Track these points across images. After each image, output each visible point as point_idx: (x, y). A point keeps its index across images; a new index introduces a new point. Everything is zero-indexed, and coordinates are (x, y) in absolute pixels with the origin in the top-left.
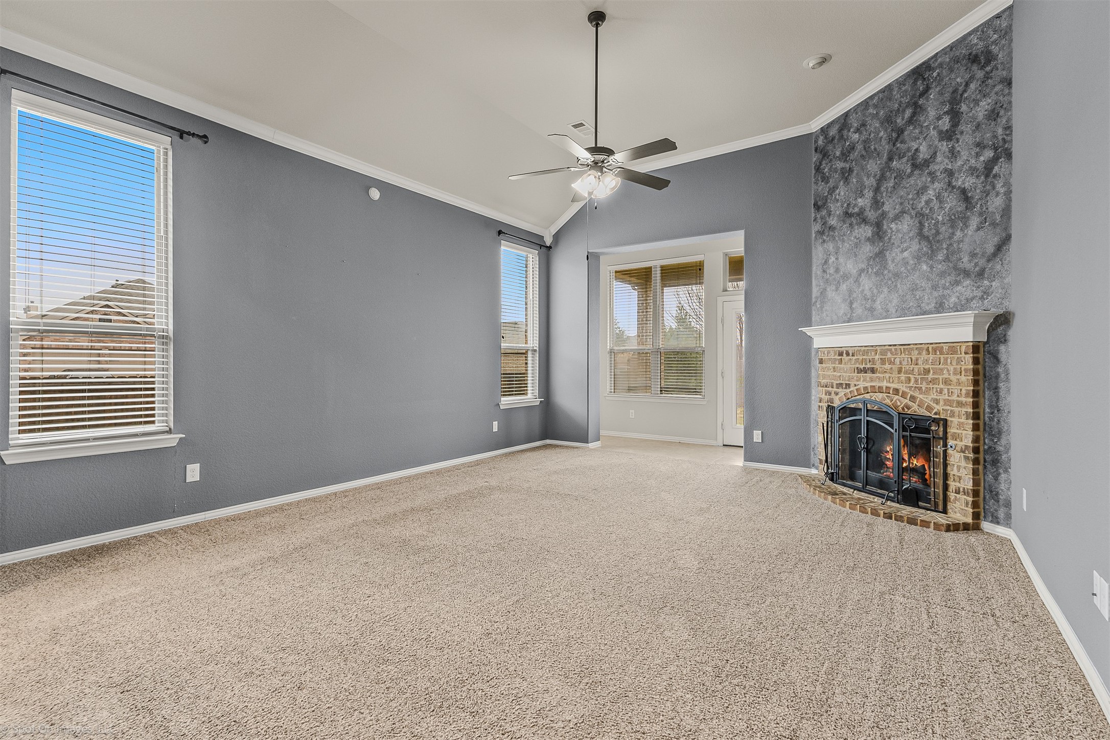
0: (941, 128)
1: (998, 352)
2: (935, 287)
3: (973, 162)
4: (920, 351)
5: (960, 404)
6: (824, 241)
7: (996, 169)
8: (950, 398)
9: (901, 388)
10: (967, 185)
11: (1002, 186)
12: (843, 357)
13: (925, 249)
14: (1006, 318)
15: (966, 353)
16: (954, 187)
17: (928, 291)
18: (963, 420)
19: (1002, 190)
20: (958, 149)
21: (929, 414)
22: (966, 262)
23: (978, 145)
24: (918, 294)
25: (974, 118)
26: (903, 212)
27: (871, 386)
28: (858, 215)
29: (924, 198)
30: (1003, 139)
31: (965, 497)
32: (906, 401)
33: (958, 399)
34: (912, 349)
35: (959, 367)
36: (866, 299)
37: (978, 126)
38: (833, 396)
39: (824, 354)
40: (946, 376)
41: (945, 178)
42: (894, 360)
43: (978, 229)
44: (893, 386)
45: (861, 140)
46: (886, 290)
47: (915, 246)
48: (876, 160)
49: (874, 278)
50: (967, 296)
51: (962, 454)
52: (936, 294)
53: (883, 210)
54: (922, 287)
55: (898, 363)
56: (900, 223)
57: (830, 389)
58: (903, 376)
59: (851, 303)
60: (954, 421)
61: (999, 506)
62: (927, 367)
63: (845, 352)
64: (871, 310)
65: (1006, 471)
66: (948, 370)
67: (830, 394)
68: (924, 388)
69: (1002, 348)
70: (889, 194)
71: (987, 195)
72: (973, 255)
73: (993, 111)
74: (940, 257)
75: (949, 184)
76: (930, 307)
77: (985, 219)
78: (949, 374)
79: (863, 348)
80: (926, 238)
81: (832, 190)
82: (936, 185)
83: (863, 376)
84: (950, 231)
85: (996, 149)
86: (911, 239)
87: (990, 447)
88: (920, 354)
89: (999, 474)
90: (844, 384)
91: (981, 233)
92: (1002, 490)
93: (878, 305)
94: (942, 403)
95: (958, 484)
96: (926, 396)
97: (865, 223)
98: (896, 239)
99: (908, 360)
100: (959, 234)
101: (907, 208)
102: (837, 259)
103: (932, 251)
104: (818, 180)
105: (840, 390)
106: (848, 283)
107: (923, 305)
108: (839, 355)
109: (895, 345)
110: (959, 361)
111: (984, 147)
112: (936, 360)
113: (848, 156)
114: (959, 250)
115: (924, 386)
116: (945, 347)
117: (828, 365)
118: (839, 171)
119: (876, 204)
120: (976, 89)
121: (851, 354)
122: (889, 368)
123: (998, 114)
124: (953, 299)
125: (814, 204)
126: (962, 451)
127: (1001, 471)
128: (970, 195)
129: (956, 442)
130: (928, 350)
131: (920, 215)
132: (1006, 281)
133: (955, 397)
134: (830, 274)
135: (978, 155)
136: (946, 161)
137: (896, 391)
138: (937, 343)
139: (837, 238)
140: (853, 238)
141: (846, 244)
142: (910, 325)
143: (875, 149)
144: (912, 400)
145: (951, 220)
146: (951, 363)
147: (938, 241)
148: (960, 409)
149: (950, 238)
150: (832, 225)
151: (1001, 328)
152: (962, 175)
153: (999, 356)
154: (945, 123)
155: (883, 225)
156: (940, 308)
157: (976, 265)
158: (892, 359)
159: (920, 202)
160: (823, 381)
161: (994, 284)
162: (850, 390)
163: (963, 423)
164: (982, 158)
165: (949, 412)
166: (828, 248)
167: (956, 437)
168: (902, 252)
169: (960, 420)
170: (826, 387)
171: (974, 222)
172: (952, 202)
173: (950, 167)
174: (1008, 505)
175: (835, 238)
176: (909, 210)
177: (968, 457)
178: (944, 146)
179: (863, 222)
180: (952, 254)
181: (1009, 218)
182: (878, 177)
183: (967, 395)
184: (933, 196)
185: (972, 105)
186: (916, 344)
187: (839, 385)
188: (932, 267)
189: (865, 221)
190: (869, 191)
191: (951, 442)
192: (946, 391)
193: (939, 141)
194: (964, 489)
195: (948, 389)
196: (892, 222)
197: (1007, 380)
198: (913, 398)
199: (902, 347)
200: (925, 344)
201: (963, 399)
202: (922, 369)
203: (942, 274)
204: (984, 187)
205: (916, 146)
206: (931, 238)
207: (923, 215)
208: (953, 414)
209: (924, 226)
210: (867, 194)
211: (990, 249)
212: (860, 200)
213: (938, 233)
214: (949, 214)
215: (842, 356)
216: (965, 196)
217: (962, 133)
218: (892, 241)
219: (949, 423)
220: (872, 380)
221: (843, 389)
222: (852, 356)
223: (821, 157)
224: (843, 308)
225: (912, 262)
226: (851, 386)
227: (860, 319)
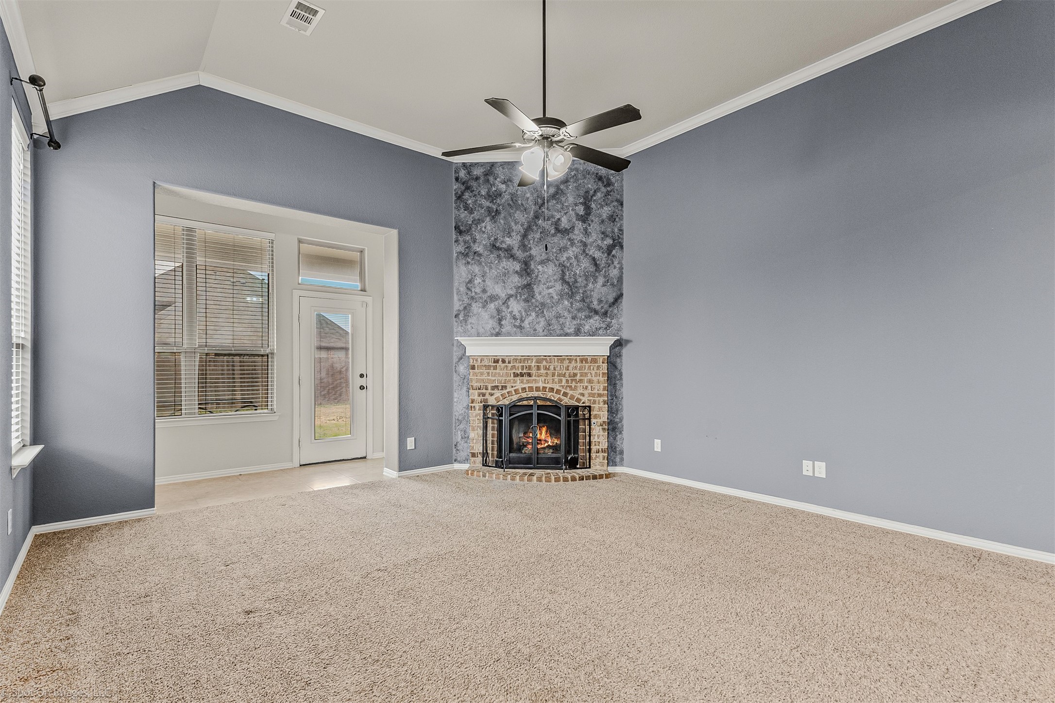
0: (578, 212)
1: (616, 362)
2: (574, 318)
3: (600, 242)
4: (570, 361)
5: (600, 395)
6: (468, 263)
7: (614, 252)
8: (592, 392)
9: (555, 387)
10: (596, 256)
11: (618, 264)
12: (498, 365)
13: (566, 290)
14: (620, 343)
15: (603, 363)
16: (587, 254)
17: (569, 319)
18: (601, 405)
19: (618, 266)
20: (590, 230)
21: (578, 404)
22: (595, 305)
23: (603, 233)
24: (562, 320)
25: (600, 216)
26: (548, 260)
27: (529, 387)
28: (506, 250)
29: (565, 255)
30: (618, 236)
31: (603, 454)
32: (559, 396)
33: (598, 392)
34: (564, 359)
35: (598, 371)
36: (515, 318)
37: (603, 221)
38: (487, 396)
39: (477, 361)
40: (589, 377)
41: (581, 246)
42: (549, 367)
43: (604, 286)
44: (548, 386)
45: (508, 191)
46: (533, 314)
47: (558, 286)
48: (524, 213)
49: (522, 304)
50: (596, 326)
51: (601, 427)
52: (575, 322)
53: (530, 253)
54: (564, 316)
55: (552, 369)
56: (545, 267)
57: (484, 391)
58: (556, 379)
59: (500, 320)
60: (595, 407)
61: (616, 455)
62: (575, 372)
63: (501, 360)
64: (521, 327)
65: (621, 433)
66: (591, 374)
67: (484, 395)
68: (573, 387)
69: (618, 360)
70: (535, 243)
71: (609, 266)
72: (600, 301)
73: (612, 216)
74: (578, 298)
75: (584, 251)
76: (571, 330)
77: (608, 280)
78: (592, 377)
79: (520, 358)
80: (568, 283)
81: (477, 222)
82: (574, 249)
83: (519, 379)
84: (585, 282)
85: (614, 240)
86: (555, 281)
87: (611, 420)
88: (570, 362)
89: (616, 436)
90: (501, 387)
91: (605, 288)
92: (618, 445)
93: (526, 324)
94: (586, 395)
95: (598, 447)
96: (575, 392)
97: (514, 259)
98: (542, 278)
99: (560, 367)
100: (590, 285)
101: (552, 258)
102: (484, 281)
103: (572, 293)
104: (460, 207)
105: (496, 391)
106: (496, 303)
107: (565, 329)
108: (494, 362)
109: (550, 356)
110: (598, 367)
111: (607, 236)
112: (583, 367)
113: (495, 199)
114: (591, 296)
115: (573, 385)
116: (589, 359)
117: (481, 371)
118: (485, 208)
119: (524, 247)
120: (601, 198)
121: (507, 362)
122: (544, 373)
123: (615, 219)
124: (587, 327)
125: (455, 227)
126: (601, 425)
127: (618, 434)
128: (598, 262)
129: (597, 420)
130: (576, 360)
131: (562, 265)
132: (620, 320)
133: (596, 391)
134: (476, 293)
135: (603, 239)
136: (582, 235)
137: (552, 390)
138: (583, 356)
139: (483, 264)
140: (501, 268)
141: (493, 271)
142: (558, 342)
143: (522, 204)
144: (564, 395)
145: (585, 275)
146: (593, 369)
147: (576, 287)
148: (599, 398)
149: (585, 287)
150: (478, 251)
151: (618, 348)
152: (592, 248)
153: (617, 365)
154: (581, 210)
155: (531, 264)
156: (578, 332)
157: (602, 307)
158: (548, 366)
159: (563, 257)
160: (476, 384)
161: (613, 321)
162: (507, 391)
163: (602, 407)
164: (605, 242)
165: (592, 401)
166: (472, 270)
167: (596, 416)
168: (548, 288)
169: (599, 405)
170: (479, 389)
171: (601, 280)
172: (586, 264)
173: (584, 240)
174: (622, 452)
175: (481, 263)
176: (553, 259)
177: (605, 428)
178: (579, 225)
179: (511, 257)
180: (586, 298)
181: (622, 283)
182: (525, 226)
183: (604, 389)
184: (573, 256)
185: (599, 207)
186: (567, 356)
187: (495, 388)
188: (572, 303)
189: (513, 257)
190: (517, 235)
191: (593, 421)
192: (589, 387)
193: (576, 220)
194: (602, 449)
195: (591, 387)
196: (539, 264)
197: (621, 379)
198: (565, 394)
199: (556, 358)
200: (574, 356)
201: (601, 392)
202: (572, 373)
203: (579, 310)
204: (607, 260)
205: (559, 217)
206: (571, 284)
207: (565, 266)
208: (594, 402)
209: (566, 274)
210: (515, 236)
211: (611, 300)
212: (508, 239)
213: (576, 281)
214: (584, 271)
215: (498, 363)
216: (594, 261)
217: (592, 221)
218: (539, 279)
219: (592, 409)
220: (528, 381)
221: (498, 390)
222: (509, 363)
223: (463, 188)
224: (491, 324)
225: (556, 297)
226: (508, 387)
227: (509, 334)
